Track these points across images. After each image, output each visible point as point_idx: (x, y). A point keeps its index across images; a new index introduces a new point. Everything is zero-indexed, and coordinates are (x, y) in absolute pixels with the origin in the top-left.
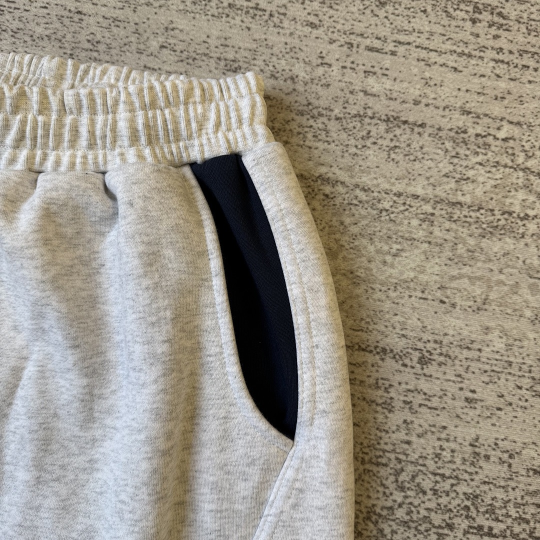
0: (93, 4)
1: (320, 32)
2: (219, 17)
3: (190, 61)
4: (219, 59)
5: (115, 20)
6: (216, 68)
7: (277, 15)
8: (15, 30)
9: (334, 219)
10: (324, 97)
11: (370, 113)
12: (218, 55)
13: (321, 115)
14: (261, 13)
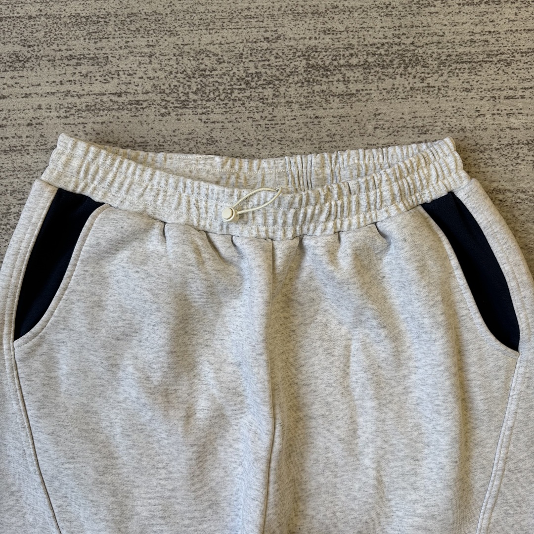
0: (324, 109)
1: (472, 94)
2: (406, 98)
3: (395, 133)
4: (413, 127)
5: (341, 117)
6: (413, 134)
7: (443, 88)
8: (280, 139)
9: (509, 214)
10: (485, 137)
11: (516, 141)
12: (412, 125)
13: (486, 149)
14: (432, 89)
